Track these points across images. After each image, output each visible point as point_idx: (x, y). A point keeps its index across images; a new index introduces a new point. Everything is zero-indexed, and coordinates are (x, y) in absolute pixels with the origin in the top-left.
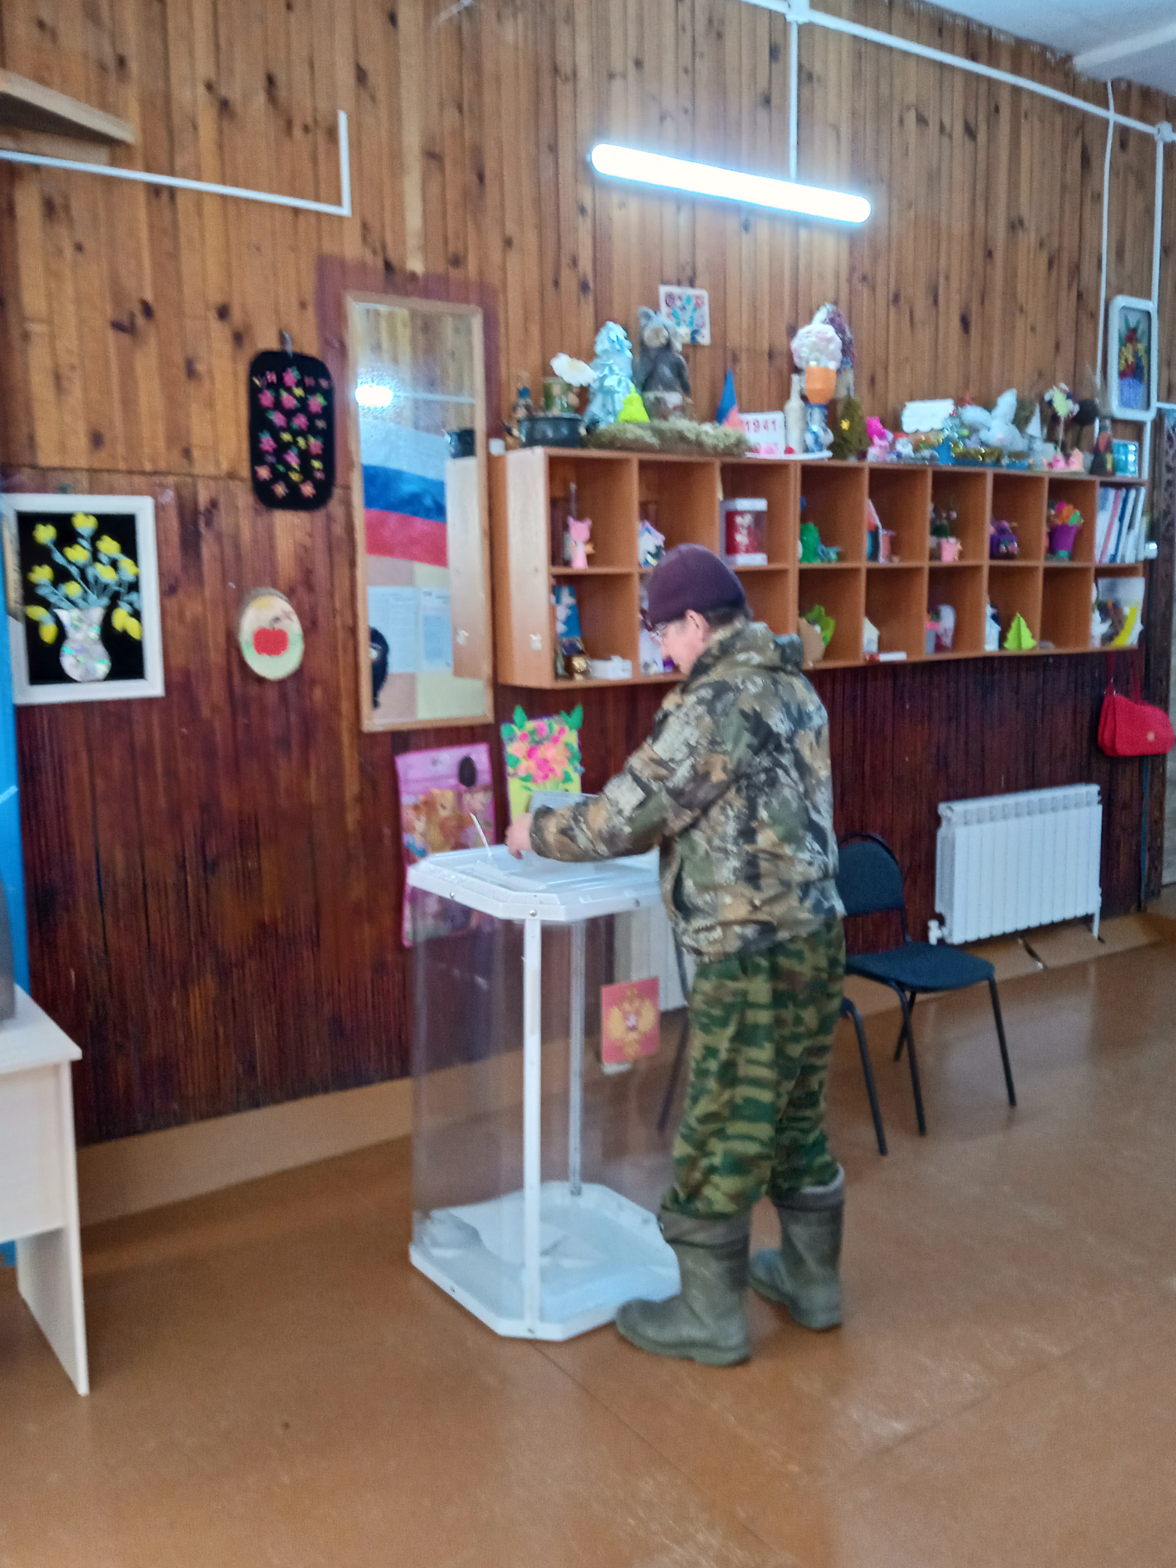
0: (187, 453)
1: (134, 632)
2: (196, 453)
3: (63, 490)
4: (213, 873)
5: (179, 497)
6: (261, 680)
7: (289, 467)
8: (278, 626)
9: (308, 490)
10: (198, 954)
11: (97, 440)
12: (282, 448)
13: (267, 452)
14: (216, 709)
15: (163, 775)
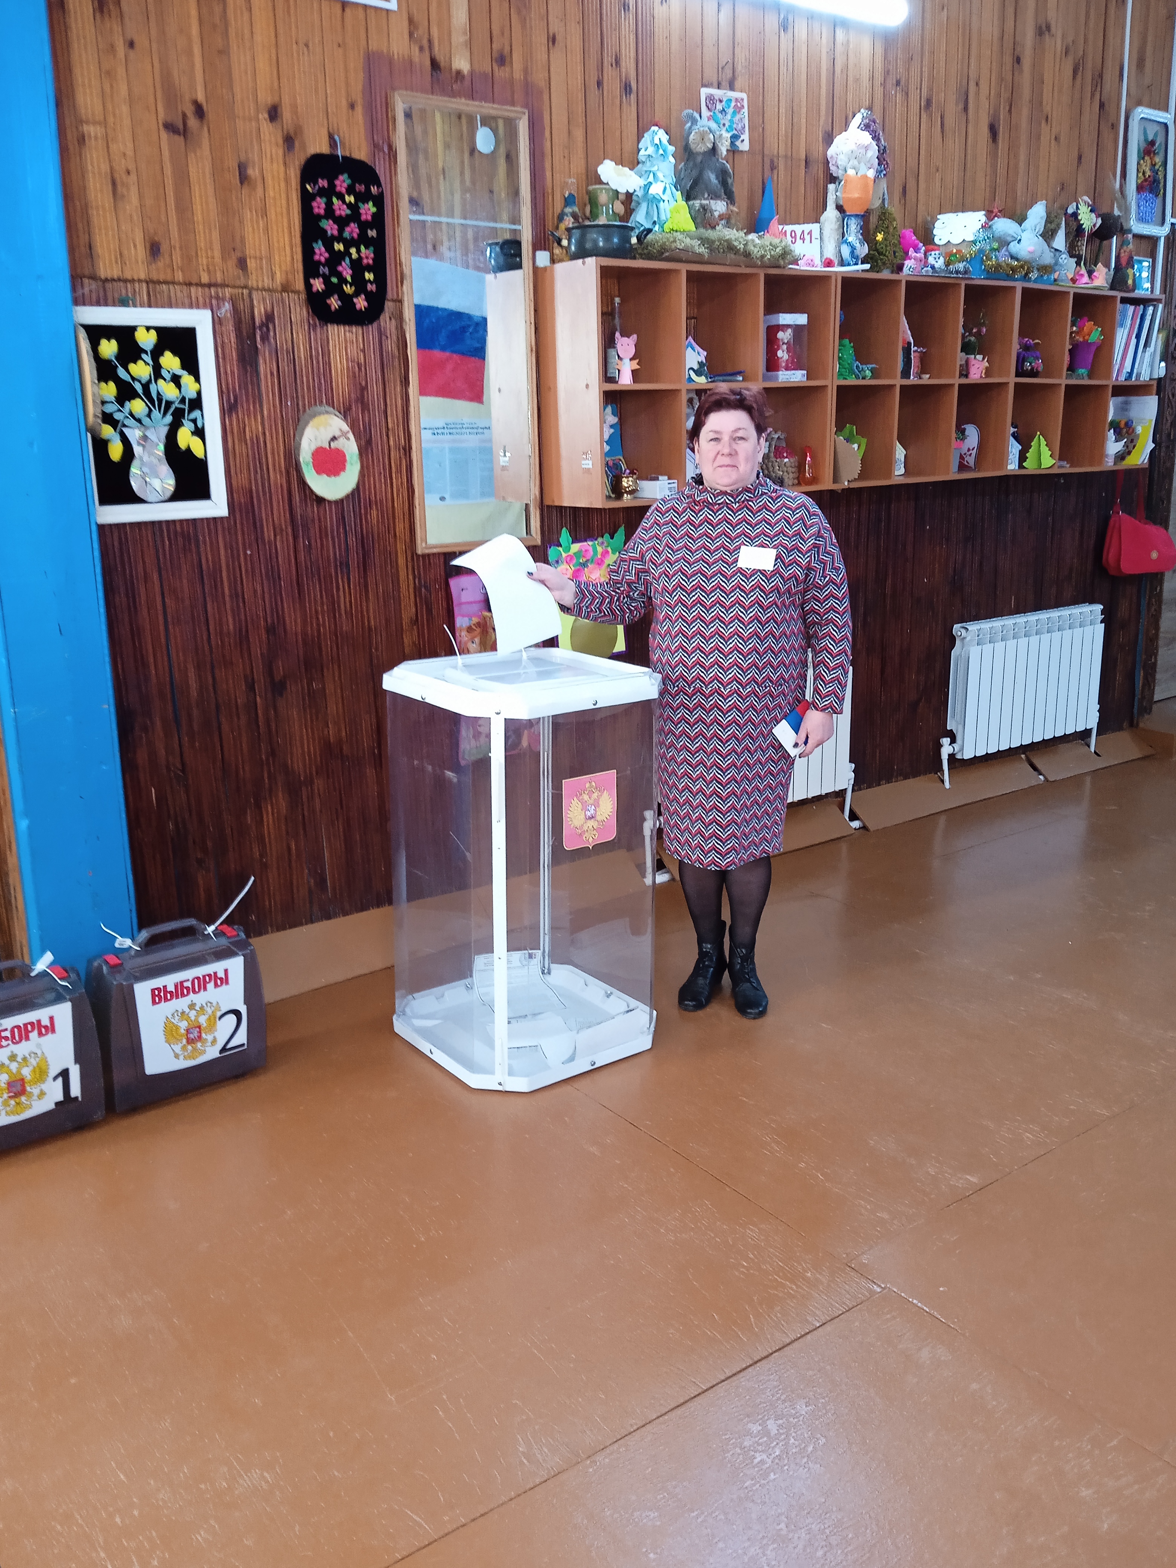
0: (242, 263)
1: (198, 452)
2: (251, 264)
3: (123, 302)
4: (281, 695)
5: (235, 310)
6: (320, 500)
7: (342, 280)
8: (334, 445)
9: (361, 303)
10: (269, 772)
11: (154, 249)
12: (335, 259)
13: (319, 263)
14: (278, 530)
15: (231, 596)
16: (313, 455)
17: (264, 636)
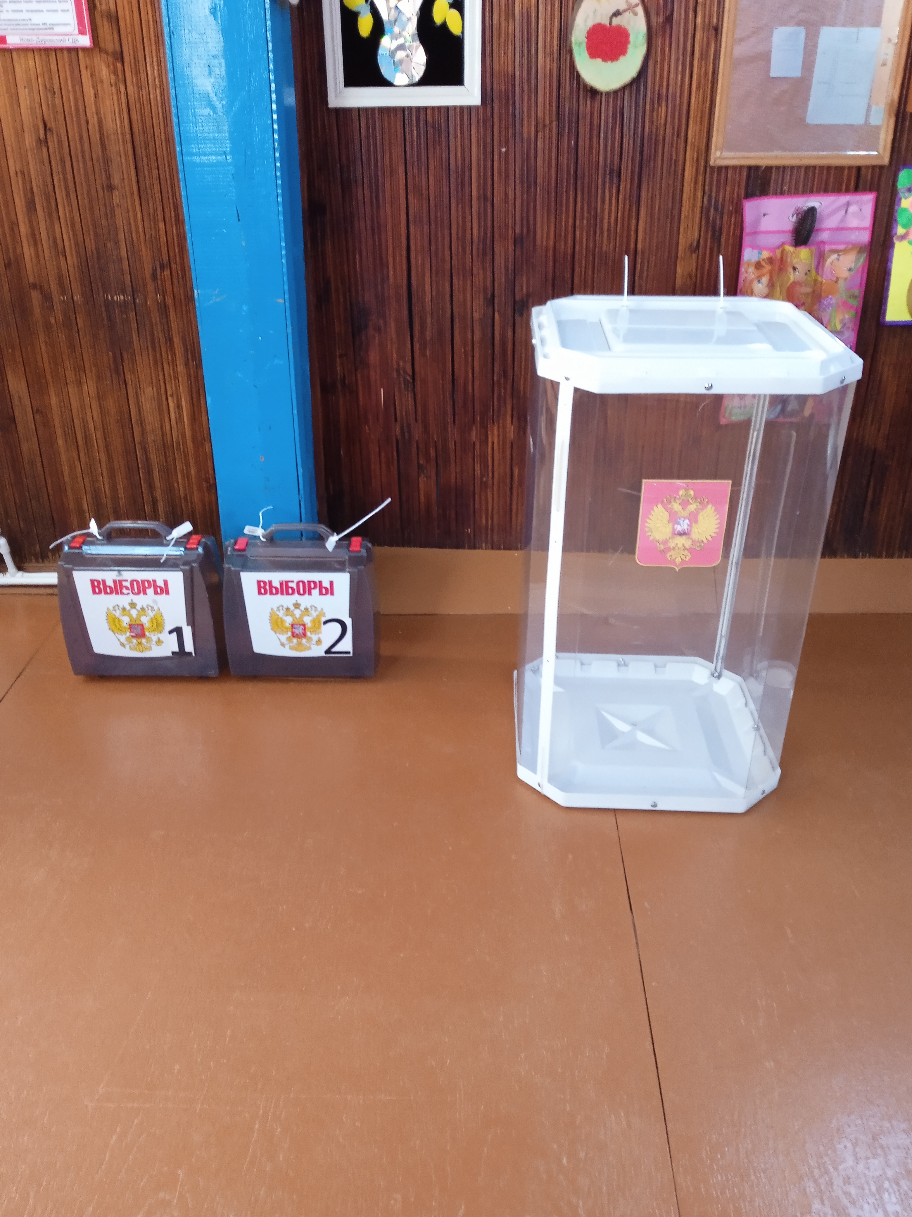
1: (455, 29)
6: (593, 92)
8: (616, 21)
14: (540, 126)
15: (479, 198)
16: (588, 33)
17: (511, 248)
